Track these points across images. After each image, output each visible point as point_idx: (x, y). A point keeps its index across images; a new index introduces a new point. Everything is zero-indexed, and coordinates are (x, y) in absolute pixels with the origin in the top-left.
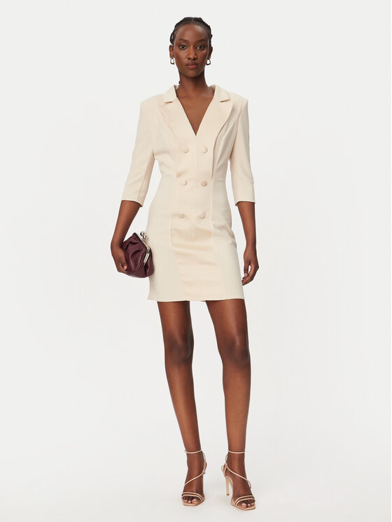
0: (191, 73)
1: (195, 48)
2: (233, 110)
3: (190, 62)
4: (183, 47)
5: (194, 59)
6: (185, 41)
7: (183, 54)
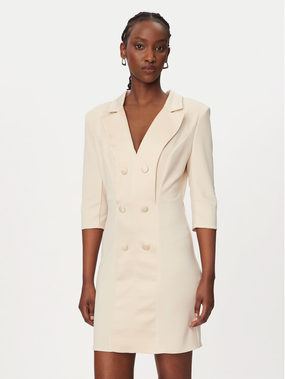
0: (148, 78)
1: (154, 49)
2: (184, 120)
3: (147, 64)
4: (140, 46)
5: (153, 62)
6: (143, 40)
7: (139, 55)
